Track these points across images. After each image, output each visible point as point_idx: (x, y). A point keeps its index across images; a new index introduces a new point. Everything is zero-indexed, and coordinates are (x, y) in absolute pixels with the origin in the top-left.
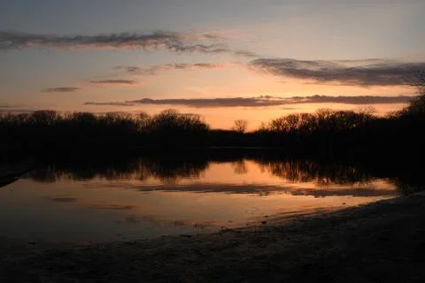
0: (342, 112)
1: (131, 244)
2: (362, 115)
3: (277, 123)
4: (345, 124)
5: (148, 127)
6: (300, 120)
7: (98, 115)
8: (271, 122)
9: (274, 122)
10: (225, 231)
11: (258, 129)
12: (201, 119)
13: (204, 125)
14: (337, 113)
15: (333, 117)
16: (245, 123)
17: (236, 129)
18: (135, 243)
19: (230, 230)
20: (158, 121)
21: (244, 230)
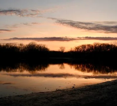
0: (104, 44)
1: (19, 96)
2: (112, 45)
3: (77, 48)
4: (105, 49)
5: (23, 49)
6: (87, 47)
7: (2, 45)
8: (75, 48)
9: (76, 48)
10: (58, 90)
11: (69, 51)
12: (46, 46)
13: (47, 49)
14: (102, 44)
15: (100, 46)
16: (64, 48)
17: (60, 50)
18: (21, 95)
19: (60, 90)
20: (28, 47)
21: (65, 90)
